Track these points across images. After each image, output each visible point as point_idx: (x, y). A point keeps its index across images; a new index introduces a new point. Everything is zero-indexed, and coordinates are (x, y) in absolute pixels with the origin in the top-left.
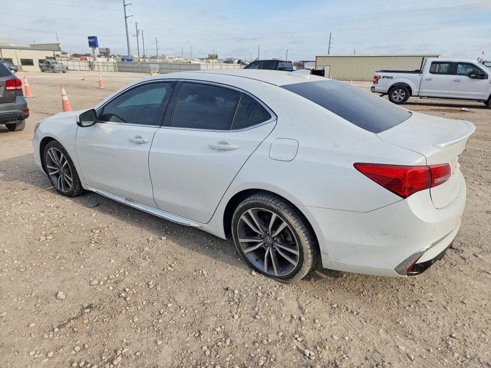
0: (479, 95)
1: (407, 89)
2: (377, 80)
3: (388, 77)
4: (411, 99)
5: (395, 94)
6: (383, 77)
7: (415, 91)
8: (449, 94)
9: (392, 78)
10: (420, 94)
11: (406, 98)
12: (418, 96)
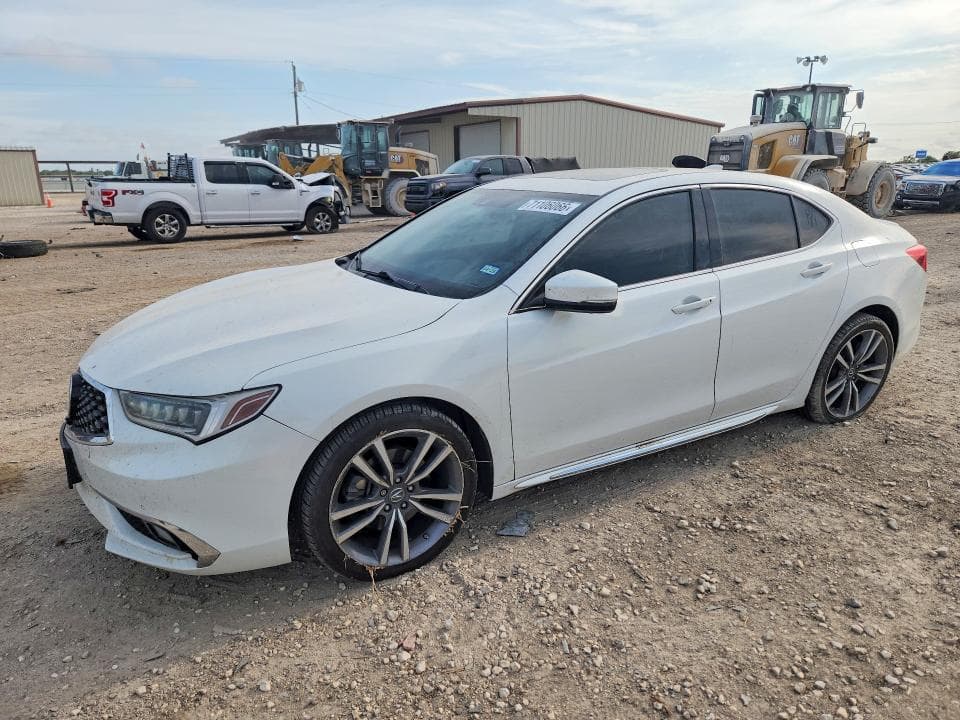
0: (292, 215)
1: (178, 213)
2: (112, 198)
3: (133, 192)
4: (190, 231)
5: (159, 225)
6: (124, 192)
7: (194, 214)
8: (249, 216)
9: (142, 192)
10: (205, 221)
11: (183, 231)
12: (201, 224)
